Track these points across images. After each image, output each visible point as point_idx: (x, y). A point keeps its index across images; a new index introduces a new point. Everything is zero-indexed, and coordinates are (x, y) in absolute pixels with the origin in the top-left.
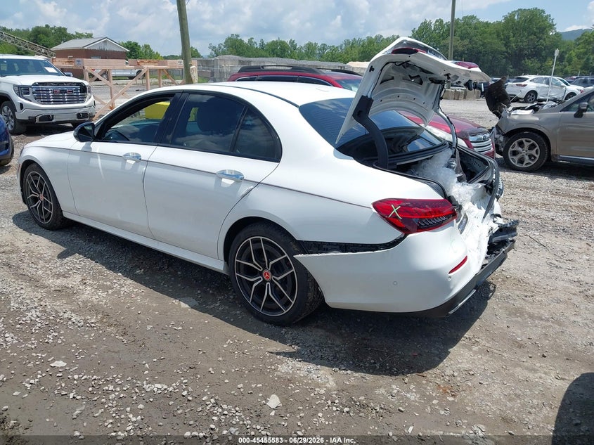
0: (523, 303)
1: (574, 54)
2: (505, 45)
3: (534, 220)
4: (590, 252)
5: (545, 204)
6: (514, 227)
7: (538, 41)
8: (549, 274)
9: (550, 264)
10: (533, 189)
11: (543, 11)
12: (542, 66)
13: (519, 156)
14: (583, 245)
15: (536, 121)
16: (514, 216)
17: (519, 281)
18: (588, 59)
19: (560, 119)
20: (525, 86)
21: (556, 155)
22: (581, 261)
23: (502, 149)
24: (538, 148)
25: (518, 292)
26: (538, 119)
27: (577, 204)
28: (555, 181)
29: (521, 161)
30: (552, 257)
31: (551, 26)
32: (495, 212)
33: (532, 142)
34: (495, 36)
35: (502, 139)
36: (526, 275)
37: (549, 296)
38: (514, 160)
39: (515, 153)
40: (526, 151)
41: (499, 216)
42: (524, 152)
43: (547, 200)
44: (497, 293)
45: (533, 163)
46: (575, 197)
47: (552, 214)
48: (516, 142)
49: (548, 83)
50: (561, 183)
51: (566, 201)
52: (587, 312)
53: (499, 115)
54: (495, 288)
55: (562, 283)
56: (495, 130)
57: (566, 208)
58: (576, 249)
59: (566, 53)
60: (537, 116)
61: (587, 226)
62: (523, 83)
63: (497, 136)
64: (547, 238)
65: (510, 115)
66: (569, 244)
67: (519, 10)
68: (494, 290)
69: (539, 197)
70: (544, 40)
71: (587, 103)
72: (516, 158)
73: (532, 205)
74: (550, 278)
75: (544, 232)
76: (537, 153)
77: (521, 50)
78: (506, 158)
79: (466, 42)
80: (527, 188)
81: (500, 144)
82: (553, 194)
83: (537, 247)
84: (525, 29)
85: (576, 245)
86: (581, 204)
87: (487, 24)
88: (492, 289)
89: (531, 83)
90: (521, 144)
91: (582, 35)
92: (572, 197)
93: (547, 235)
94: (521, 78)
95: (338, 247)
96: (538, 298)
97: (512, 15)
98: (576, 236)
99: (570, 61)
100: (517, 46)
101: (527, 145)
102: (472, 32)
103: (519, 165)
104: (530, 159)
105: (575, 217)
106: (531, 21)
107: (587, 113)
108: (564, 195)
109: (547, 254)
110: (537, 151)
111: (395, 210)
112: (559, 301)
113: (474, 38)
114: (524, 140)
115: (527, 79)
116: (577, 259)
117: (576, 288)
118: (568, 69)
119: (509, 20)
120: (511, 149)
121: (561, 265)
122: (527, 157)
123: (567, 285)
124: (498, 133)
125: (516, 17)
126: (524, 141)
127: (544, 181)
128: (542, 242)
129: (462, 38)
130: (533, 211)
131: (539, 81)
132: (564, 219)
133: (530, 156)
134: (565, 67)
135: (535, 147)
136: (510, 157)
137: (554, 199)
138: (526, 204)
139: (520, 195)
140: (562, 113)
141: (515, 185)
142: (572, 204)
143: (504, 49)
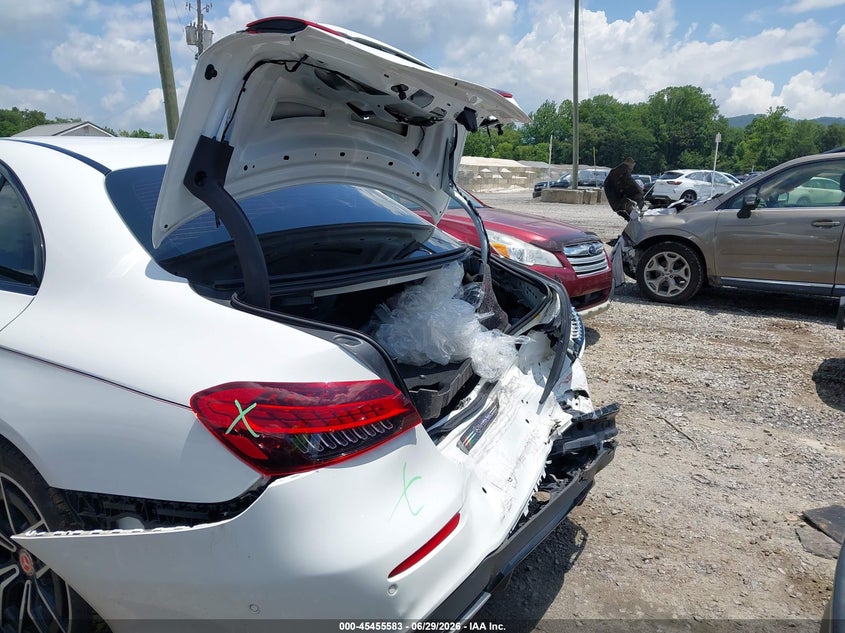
0: (636, 578)
1: (746, 145)
2: (655, 135)
3: (677, 386)
4: (770, 449)
5: (698, 359)
6: (609, 417)
7: (697, 129)
8: (694, 501)
9: (698, 479)
10: (681, 331)
11: (700, 89)
12: (705, 162)
13: (660, 280)
14: (758, 433)
15: (683, 225)
16: (645, 381)
17: (635, 520)
18: (765, 152)
19: (716, 222)
20: (679, 183)
21: (716, 277)
22: (755, 467)
23: (634, 269)
24: (687, 266)
25: (629, 550)
26: (683, 222)
27: (747, 356)
28: (715, 317)
29: (664, 287)
30: (703, 461)
31: (713, 109)
32: (574, 387)
33: (679, 257)
34: (640, 122)
35: (632, 253)
36: (650, 506)
37: (691, 556)
38: (653, 285)
39: (654, 275)
40: (670, 272)
41: (584, 393)
42: (667, 273)
43: (702, 350)
44: (587, 555)
45: (682, 290)
46: (746, 344)
47: (707, 374)
48: (654, 258)
49: (710, 180)
50: (725, 321)
51: (731, 350)
52: (766, 595)
53: (627, 218)
54: (585, 540)
55: (716, 521)
56: (621, 240)
57: (731, 364)
58: (745, 443)
59: (735, 144)
60: (683, 217)
61: (765, 395)
62: (676, 180)
63: (625, 249)
64: (697, 423)
65: (642, 216)
66: (732, 432)
67: (668, 89)
68: (582, 546)
69: (686, 346)
70: (706, 127)
71: (755, 196)
72: (657, 283)
73: (675, 359)
74: (694, 510)
75: (691, 410)
76: (686, 274)
77: (676, 140)
78: (641, 282)
79: (602, 129)
80: (671, 330)
81: (631, 262)
82: (711, 339)
83: (676, 440)
84: (678, 113)
85: (747, 434)
86: (755, 355)
87: (627, 107)
88: (578, 541)
89: (687, 180)
90: (662, 261)
91: (754, 122)
92: (742, 343)
93: (696, 417)
94: (672, 173)
95: (132, 507)
96: (667, 562)
97: (660, 95)
98: (745, 415)
99: (741, 154)
100: (670, 135)
101: (670, 261)
102: (609, 117)
103: (661, 294)
104: (677, 283)
105: (745, 378)
106: (684, 102)
107: (756, 210)
108: (728, 341)
109: (693, 456)
110: (686, 270)
111: (242, 414)
112: (709, 570)
113: (613, 125)
114: (665, 254)
115: (681, 175)
116: (746, 463)
117: (744, 532)
118: (740, 164)
119: (656, 100)
120: (647, 269)
121: (717, 478)
122: (672, 282)
123: (726, 526)
124: (627, 245)
125: (666, 98)
126: (666, 256)
127: (698, 318)
128: (686, 430)
129: (596, 125)
130: (677, 370)
131: (698, 177)
132: (726, 384)
133: (677, 279)
134: (735, 162)
135: (683, 265)
136: (647, 281)
137: (711, 348)
138: (667, 357)
139: (659, 342)
140: (719, 211)
141: (653, 325)
142: (742, 355)
143: (653, 139)
